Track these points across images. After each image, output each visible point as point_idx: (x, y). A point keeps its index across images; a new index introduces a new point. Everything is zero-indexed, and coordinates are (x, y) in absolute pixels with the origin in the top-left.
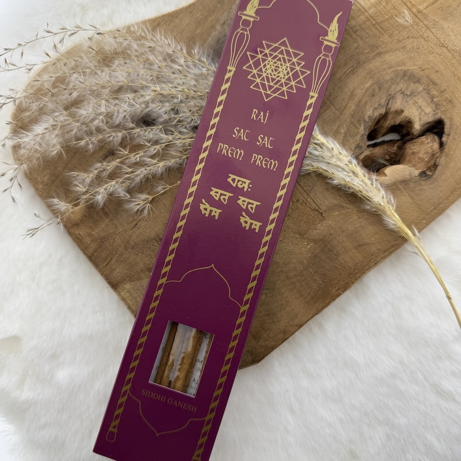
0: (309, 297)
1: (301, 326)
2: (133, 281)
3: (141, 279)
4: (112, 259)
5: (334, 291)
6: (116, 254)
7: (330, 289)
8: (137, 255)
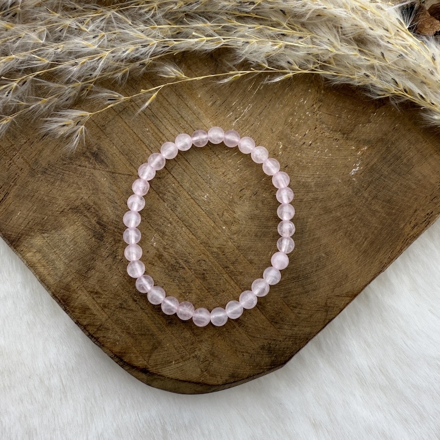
0: (365, 242)
1: (355, 296)
2: (46, 231)
3: (62, 227)
4: (7, 193)
5: (408, 229)
6: (15, 185)
7: (402, 226)
8: (53, 183)
